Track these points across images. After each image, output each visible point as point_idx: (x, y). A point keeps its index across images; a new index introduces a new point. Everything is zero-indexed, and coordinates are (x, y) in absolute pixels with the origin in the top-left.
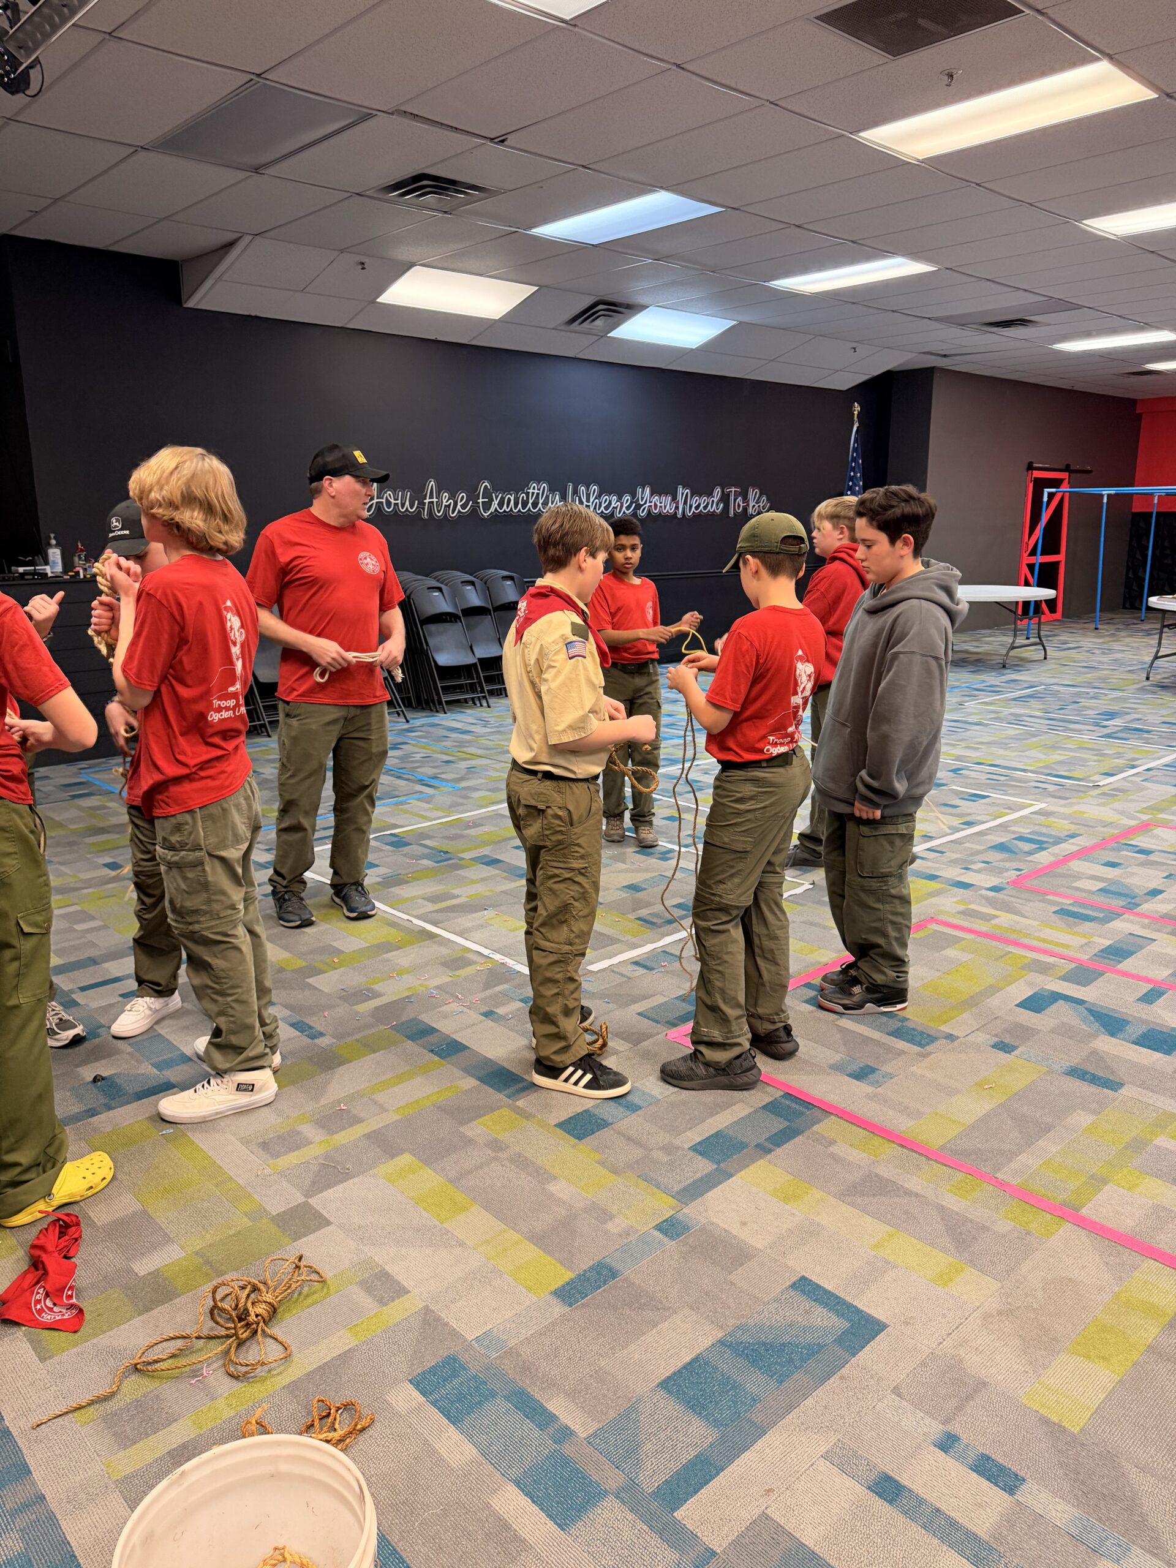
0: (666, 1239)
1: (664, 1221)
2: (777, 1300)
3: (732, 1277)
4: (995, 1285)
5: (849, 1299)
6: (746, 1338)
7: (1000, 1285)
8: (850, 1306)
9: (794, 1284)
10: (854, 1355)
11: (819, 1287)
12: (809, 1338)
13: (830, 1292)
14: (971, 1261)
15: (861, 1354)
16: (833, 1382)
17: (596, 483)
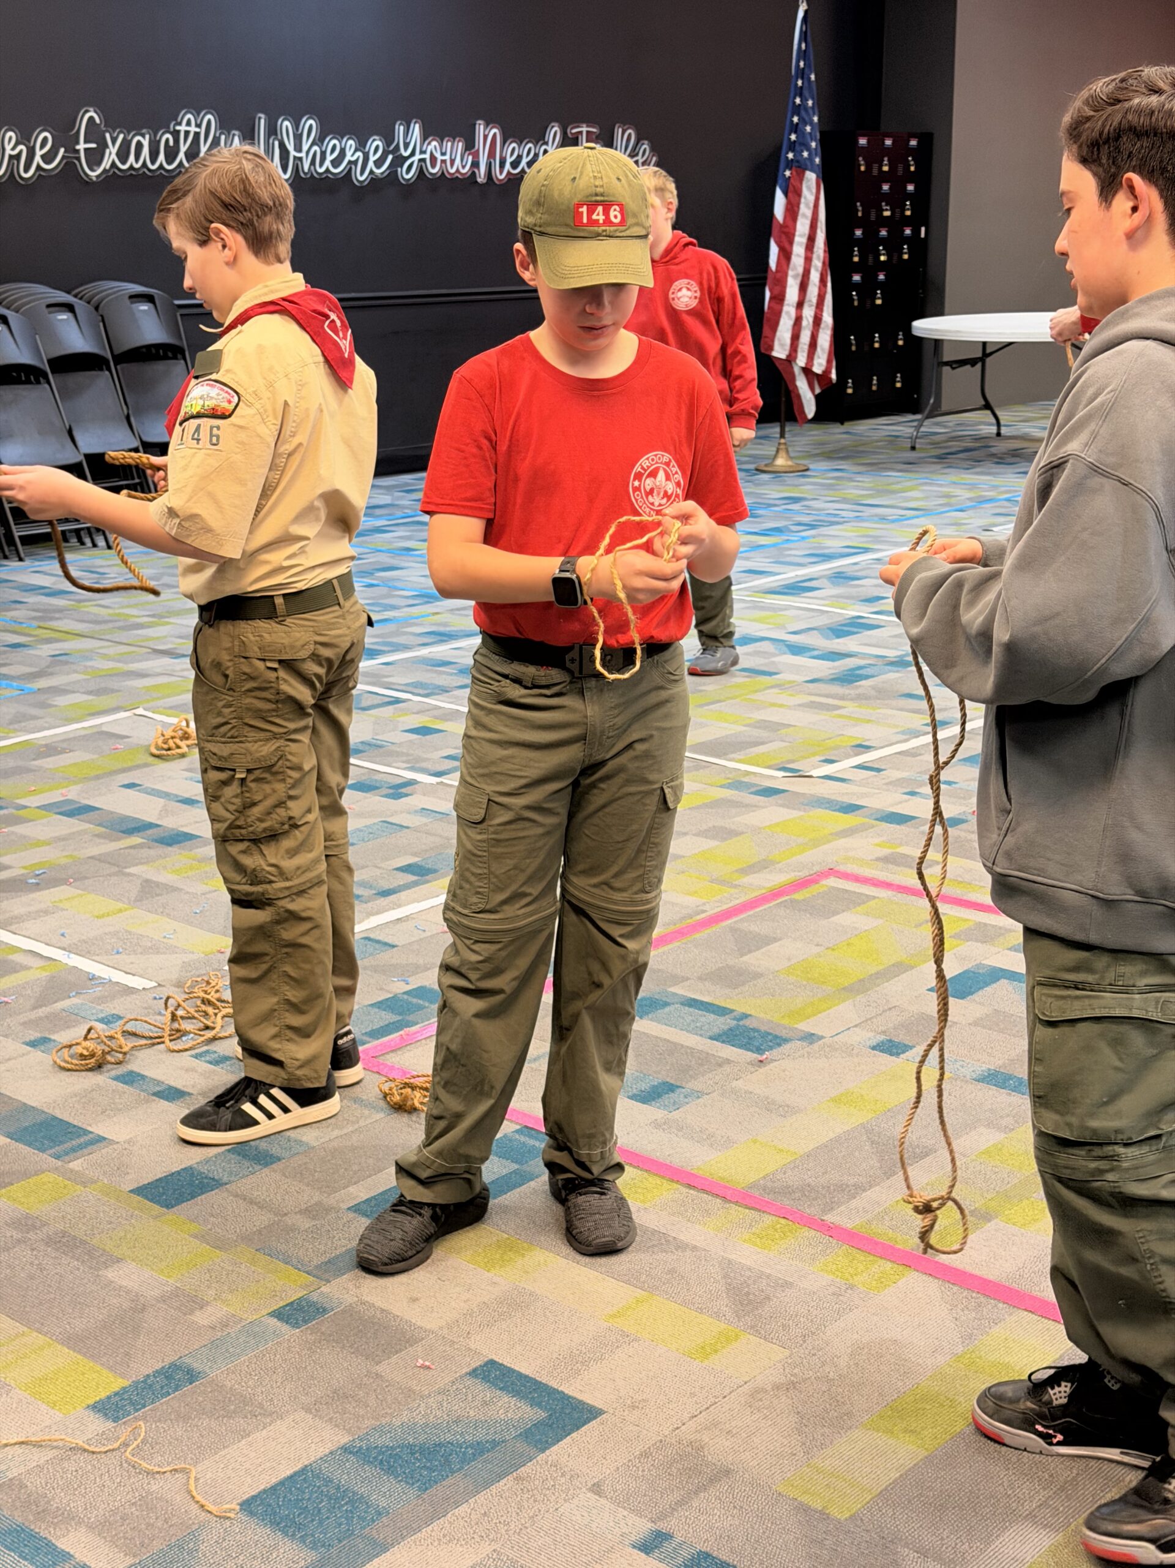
0: (284, 1328)
1: (287, 1305)
2: (442, 1392)
3: (379, 1369)
4: (779, 1354)
5: (554, 1384)
6: (385, 1440)
7: (787, 1353)
8: (551, 1392)
9: (475, 1370)
10: (543, 1450)
11: (511, 1370)
12: (481, 1435)
13: (526, 1377)
14: (752, 1327)
15: (555, 1448)
16: (506, 1483)
17: (311, 113)
